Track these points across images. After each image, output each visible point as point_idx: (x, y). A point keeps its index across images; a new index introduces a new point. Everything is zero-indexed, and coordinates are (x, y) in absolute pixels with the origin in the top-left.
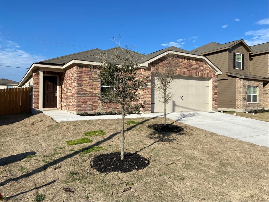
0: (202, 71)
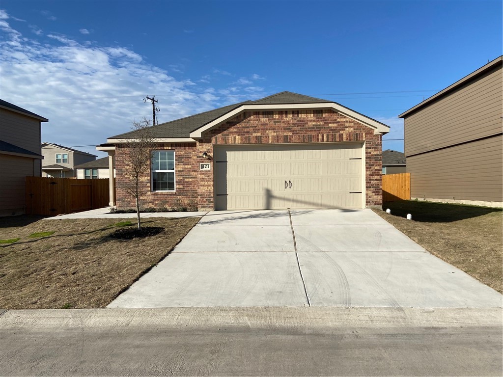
0: (334, 130)
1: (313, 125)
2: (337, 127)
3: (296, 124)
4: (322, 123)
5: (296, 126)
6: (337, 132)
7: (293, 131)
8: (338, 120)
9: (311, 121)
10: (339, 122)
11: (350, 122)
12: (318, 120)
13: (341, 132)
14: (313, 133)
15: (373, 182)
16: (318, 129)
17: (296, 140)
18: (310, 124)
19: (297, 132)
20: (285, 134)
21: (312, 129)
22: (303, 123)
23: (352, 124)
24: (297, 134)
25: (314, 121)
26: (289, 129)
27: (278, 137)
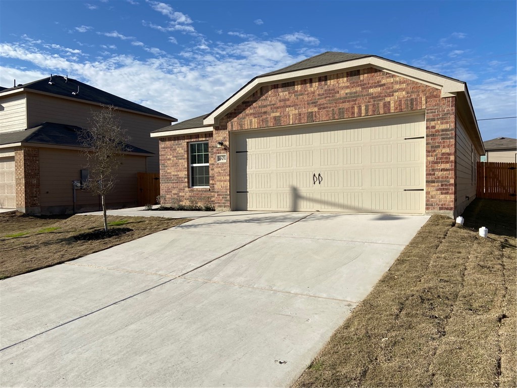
0: (376, 98)
1: (347, 94)
2: (381, 93)
3: (323, 94)
4: (359, 89)
5: (322, 98)
6: (380, 100)
7: (320, 105)
8: (383, 82)
9: (343, 88)
10: (384, 85)
11: (401, 83)
12: (353, 85)
13: (388, 99)
14: (346, 105)
15: (439, 174)
16: (352, 98)
17: (323, 117)
18: (343, 93)
19: (325, 106)
20: (309, 111)
21: (345, 100)
22: (333, 92)
23: (404, 86)
24: (324, 108)
25: (347, 87)
26: (314, 103)
27: (300, 115)
